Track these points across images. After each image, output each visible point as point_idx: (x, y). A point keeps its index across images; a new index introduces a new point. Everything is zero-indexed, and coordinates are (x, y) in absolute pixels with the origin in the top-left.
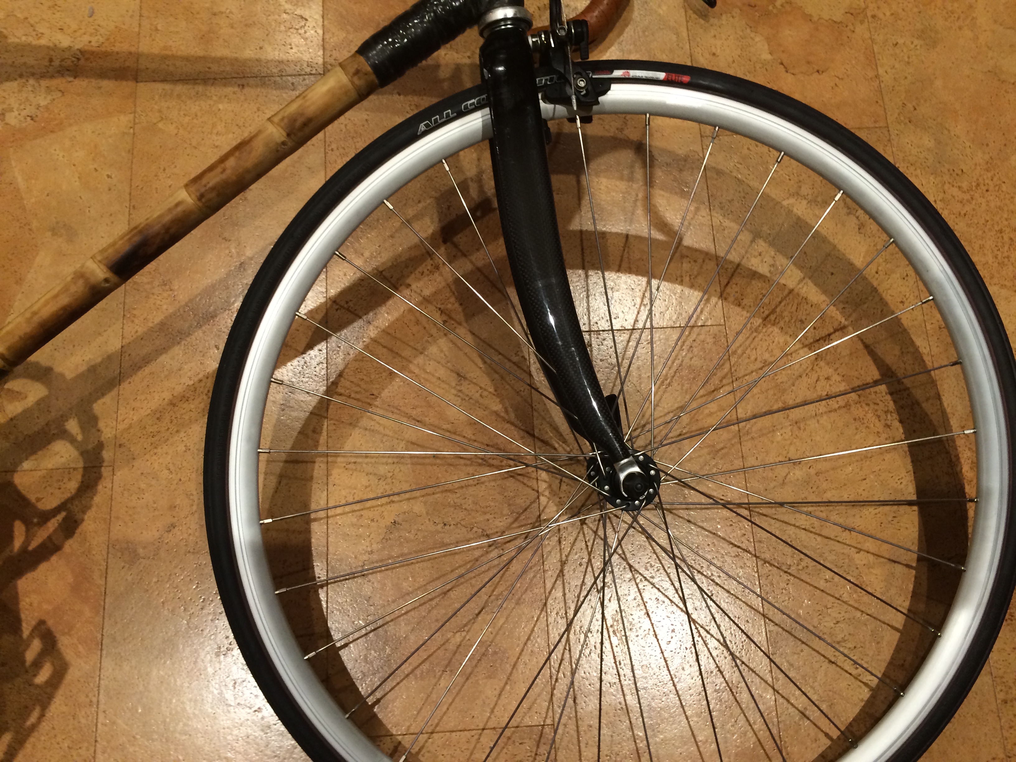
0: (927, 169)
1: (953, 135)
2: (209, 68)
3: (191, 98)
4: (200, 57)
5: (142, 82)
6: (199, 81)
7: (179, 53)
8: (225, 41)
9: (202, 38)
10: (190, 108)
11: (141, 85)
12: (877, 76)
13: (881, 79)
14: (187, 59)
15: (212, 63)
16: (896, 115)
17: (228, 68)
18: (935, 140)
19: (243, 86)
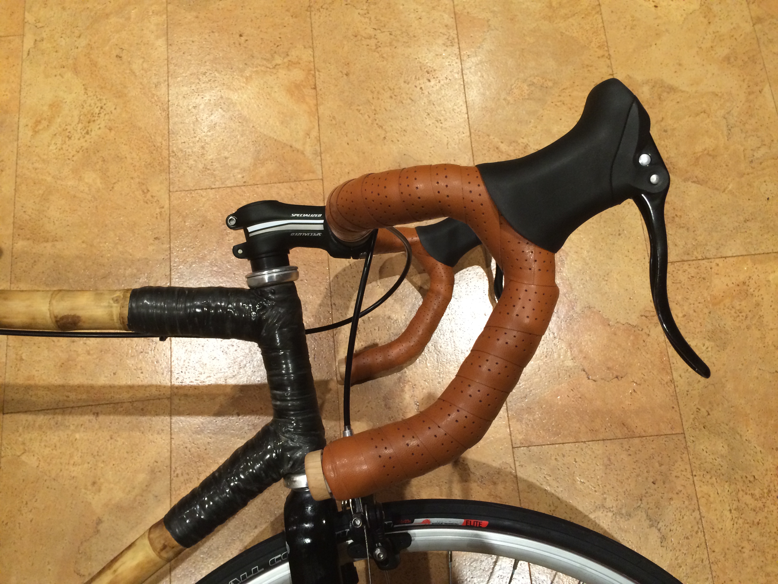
0: (722, 477)
1: (744, 440)
2: (68, 397)
3: (51, 428)
4: (59, 386)
5: (7, 413)
6: (58, 411)
7: (41, 383)
8: (82, 368)
9: (61, 366)
10: (50, 440)
11: (7, 416)
12: (672, 381)
13: (676, 383)
14: (48, 388)
15: (70, 392)
16: (691, 420)
17: (84, 396)
18: (728, 445)
19: (97, 414)
